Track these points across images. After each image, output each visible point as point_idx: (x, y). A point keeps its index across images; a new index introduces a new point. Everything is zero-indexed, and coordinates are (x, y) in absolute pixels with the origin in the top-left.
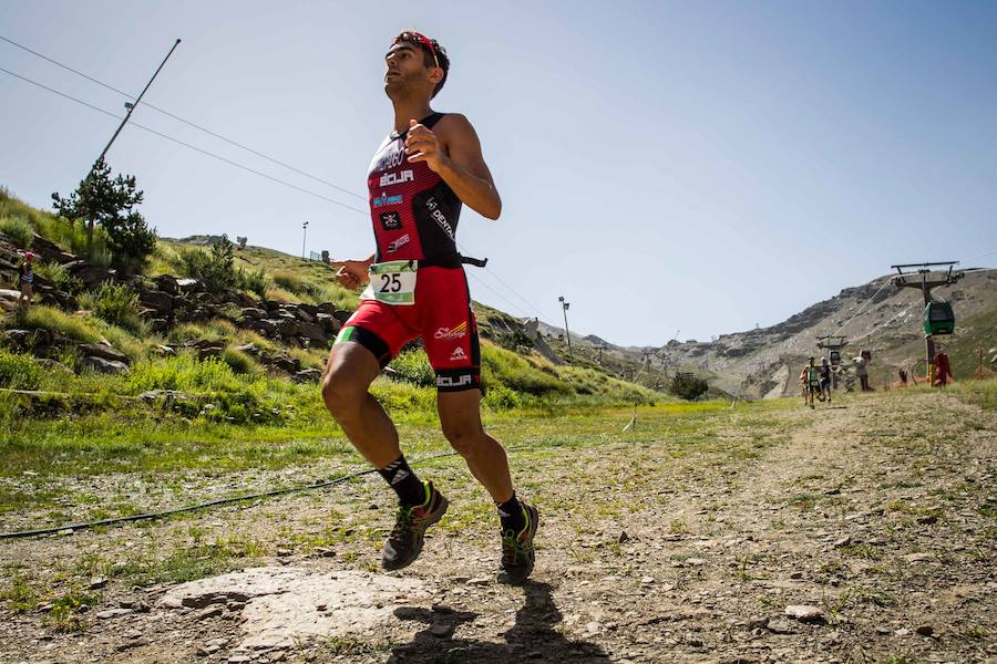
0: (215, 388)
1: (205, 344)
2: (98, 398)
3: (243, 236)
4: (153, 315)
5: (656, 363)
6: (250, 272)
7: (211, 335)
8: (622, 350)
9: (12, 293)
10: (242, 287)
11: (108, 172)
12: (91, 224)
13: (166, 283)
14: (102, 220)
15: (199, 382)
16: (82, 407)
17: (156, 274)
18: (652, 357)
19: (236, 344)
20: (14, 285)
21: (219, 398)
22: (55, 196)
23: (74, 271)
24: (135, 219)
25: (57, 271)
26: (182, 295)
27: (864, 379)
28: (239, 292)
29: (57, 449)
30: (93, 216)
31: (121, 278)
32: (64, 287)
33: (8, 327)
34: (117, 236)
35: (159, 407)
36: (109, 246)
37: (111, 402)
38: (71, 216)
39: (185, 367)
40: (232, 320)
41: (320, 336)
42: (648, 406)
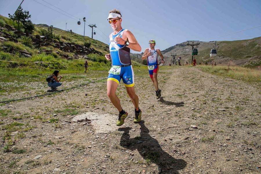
0: (51, 61)
1: (47, 51)
2: (26, 63)
3: (52, 25)
4: (35, 44)
5: (139, 57)
6: (56, 35)
7: (49, 49)
8: (132, 54)
9: (2, 38)
10: (55, 38)
11: (22, 10)
12: (19, 22)
13: (38, 37)
14: (21, 21)
15: (48, 60)
16: (22, 65)
17: (35, 35)
18: (138, 56)
19: (54, 51)
20: (2, 36)
21: (52, 63)
22: (9, 14)
23: (16, 33)
24: (29, 21)
25: (12, 33)
26: (41, 40)
27: (179, 63)
28: (54, 39)
29: (20, 75)
30: (19, 20)
31: (27, 35)
32: (14, 37)
33: (2, 46)
34: (25, 25)
35: (39, 65)
36: (23, 27)
37: (28, 64)
38: (14, 20)
39: (44, 56)
40: (53, 46)
41: (72, 50)
42: (139, 67)
